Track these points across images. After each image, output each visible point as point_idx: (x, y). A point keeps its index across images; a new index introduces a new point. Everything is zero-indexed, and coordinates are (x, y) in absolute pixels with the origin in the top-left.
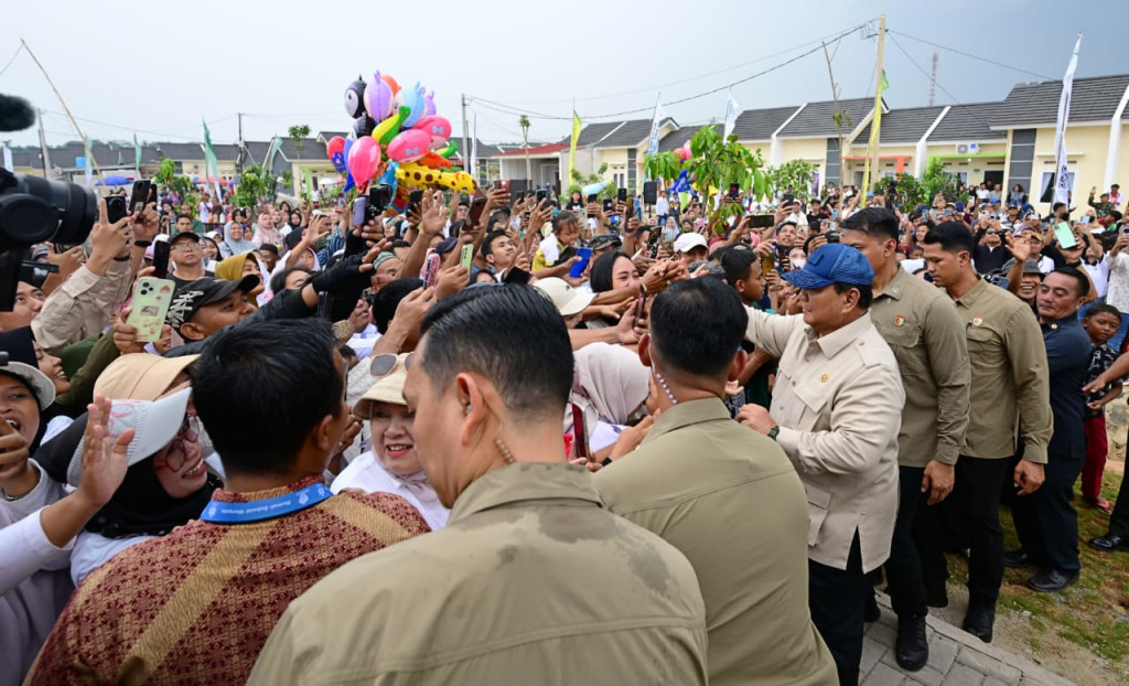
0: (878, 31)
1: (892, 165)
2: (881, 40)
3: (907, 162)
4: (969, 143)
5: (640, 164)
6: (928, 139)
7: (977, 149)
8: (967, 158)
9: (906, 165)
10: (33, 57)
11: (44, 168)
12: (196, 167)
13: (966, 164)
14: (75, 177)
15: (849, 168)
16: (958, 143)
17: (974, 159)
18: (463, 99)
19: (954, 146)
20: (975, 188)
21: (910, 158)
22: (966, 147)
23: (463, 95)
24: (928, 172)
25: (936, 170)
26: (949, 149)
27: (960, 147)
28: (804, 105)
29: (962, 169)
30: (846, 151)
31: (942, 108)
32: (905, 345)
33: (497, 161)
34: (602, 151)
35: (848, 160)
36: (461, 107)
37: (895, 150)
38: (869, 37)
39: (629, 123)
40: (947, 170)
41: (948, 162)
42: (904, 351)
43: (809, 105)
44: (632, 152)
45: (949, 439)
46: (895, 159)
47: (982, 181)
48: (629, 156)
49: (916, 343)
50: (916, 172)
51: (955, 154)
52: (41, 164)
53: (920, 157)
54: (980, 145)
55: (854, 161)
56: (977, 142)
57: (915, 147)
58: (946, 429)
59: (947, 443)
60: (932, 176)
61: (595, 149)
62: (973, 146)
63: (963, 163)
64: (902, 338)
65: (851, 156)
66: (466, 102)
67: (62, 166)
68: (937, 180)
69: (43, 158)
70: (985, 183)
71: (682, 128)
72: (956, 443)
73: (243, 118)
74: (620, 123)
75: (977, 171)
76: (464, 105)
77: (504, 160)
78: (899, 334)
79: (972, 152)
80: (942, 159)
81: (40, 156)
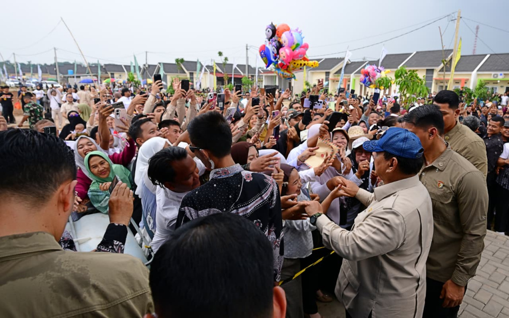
0: (457, 18)
1: (458, 83)
2: (458, 22)
3: (466, 81)
4: (499, 73)
5: (331, 79)
6: (478, 71)
7: (503, 76)
8: (497, 80)
9: (466, 83)
10: (66, 25)
11: (56, 74)
12: (120, 76)
13: (497, 83)
14: (69, 79)
15: (437, 84)
16: (493, 73)
17: (501, 81)
18: (247, 46)
19: (491, 74)
20: (501, 95)
21: (468, 80)
22: (497, 75)
23: (247, 45)
24: (478, 87)
25: (481, 86)
26: (489, 76)
27: (494, 75)
28: (415, 53)
29: (495, 86)
30: (435, 75)
31: (486, 55)
32: (442, 201)
33: (262, 76)
34: (313, 73)
35: (436, 80)
36: (246, 50)
37: (462, 75)
38: (452, 20)
39: (326, 59)
40: (487, 86)
41: (488, 82)
42: (441, 205)
43: (417, 53)
44: (327, 74)
45: (461, 268)
46: (460, 80)
47: (505, 91)
48: (326, 75)
49: (450, 201)
50: (471, 86)
51: (492, 78)
52: (55, 73)
53: (473, 80)
54: (505, 74)
55: (439, 80)
56: (503, 73)
57: (471, 74)
58: (462, 261)
59: (460, 271)
60: (480, 89)
61: (309, 72)
62: (501, 75)
63: (495, 82)
64: (441, 196)
65: (438, 78)
66: (248, 48)
67: (63, 74)
68: (482, 90)
69: (56, 70)
70: (506, 92)
71: (352, 62)
72: (466, 273)
73: (148, 53)
74: (322, 59)
75: (502, 87)
76: (247, 49)
77: (265, 76)
78: (439, 194)
79: (500, 78)
80: (485, 81)
81: (55, 69)
